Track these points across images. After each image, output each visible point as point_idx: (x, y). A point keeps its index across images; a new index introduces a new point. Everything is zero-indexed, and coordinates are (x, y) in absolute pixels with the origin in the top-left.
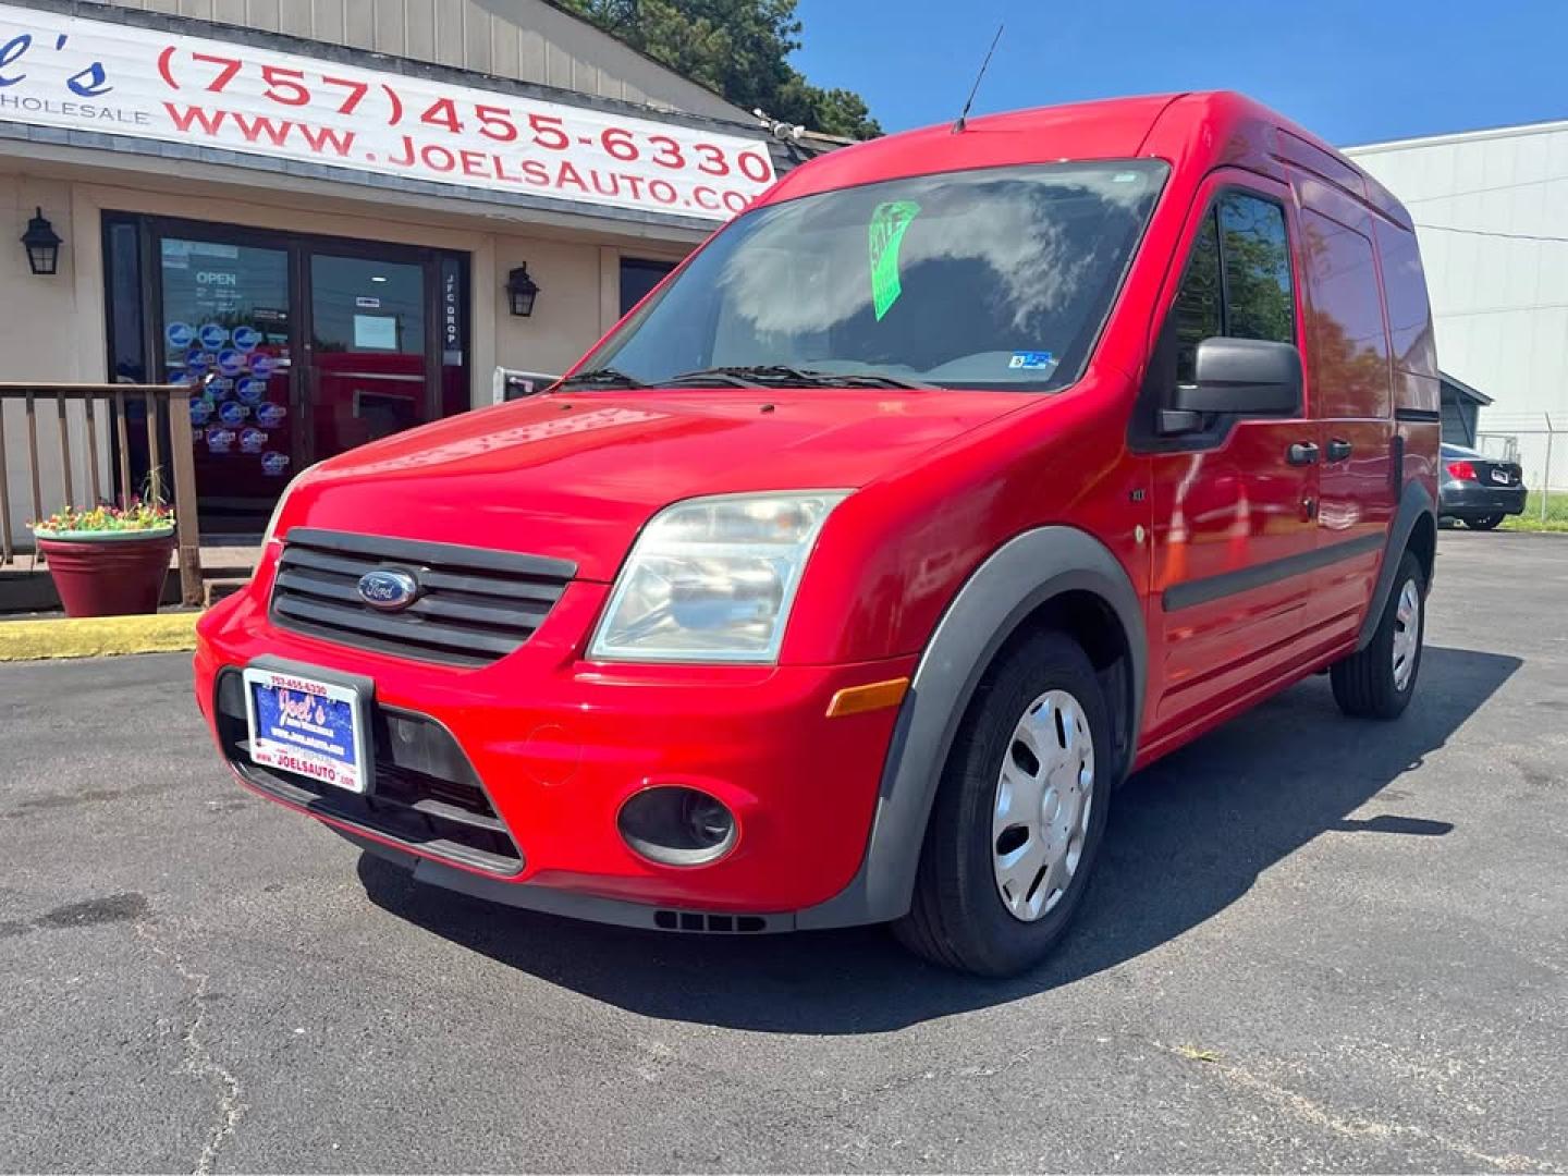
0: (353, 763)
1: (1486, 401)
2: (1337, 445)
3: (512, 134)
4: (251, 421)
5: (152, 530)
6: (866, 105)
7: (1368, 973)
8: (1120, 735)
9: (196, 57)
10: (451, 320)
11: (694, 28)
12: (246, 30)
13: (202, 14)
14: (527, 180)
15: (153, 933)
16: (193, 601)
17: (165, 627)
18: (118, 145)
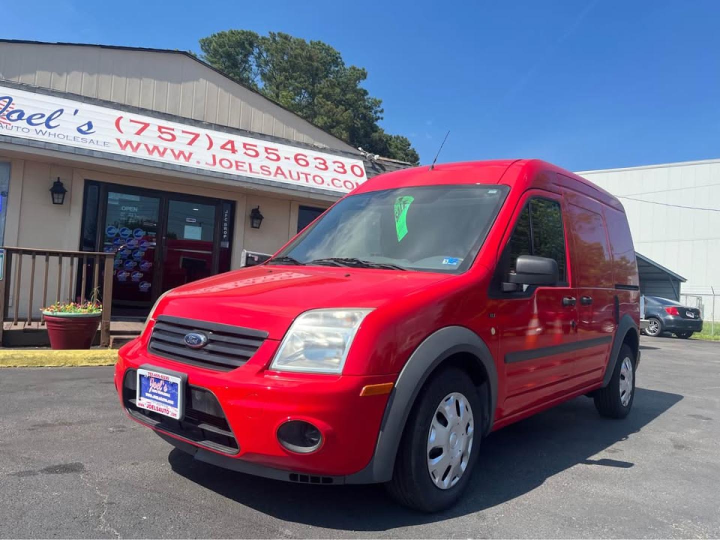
0: (177, 407)
1: (684, 280)
2: (585, 299)
3: (257, 155)
4: (137, 268)
5: (93, 313)
6: (410, 142)
7: (586, 520)
8: (486, 414)
9: (131, 121)
10: (225, 229)
11: (338, 110)
12: (152, 111)
13: (135, 104)
14: (262, 173)
15: (87, 478)
16: (104, 345)
17: (93, 355)
18: (95, 155)
